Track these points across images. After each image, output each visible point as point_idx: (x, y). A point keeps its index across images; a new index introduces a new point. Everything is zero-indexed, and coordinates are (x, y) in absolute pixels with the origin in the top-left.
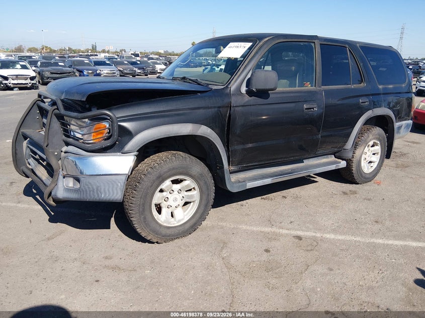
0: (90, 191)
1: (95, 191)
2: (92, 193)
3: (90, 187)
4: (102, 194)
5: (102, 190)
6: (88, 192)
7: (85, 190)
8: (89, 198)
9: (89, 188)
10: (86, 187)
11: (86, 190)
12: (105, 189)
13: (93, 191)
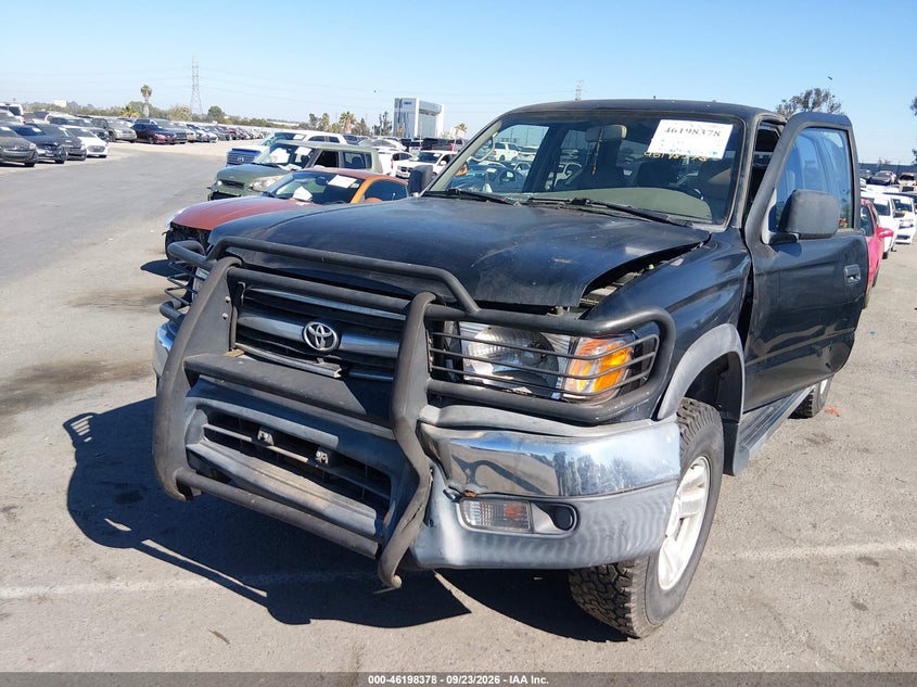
0: (603, 540)
1: (615, 537)
2: (607, 542)
3: (606, 527)
4: (627, 543)
5: (631, 532)
6: (598, 544)
7: (589, 538)
8: (597, 558)
9: (603, 530)
10: (596, 528)
11: (593, 541)
12: (636, 526)
13: (611, 538)
